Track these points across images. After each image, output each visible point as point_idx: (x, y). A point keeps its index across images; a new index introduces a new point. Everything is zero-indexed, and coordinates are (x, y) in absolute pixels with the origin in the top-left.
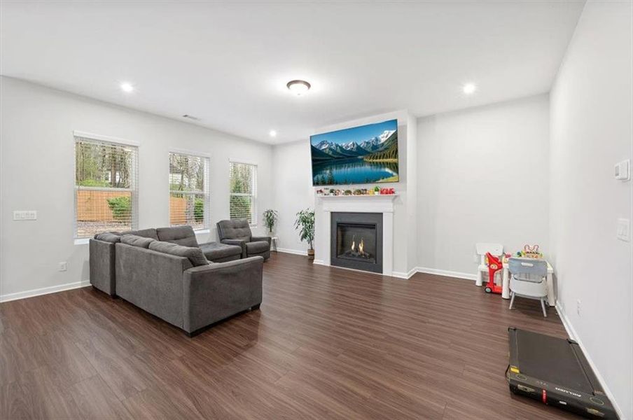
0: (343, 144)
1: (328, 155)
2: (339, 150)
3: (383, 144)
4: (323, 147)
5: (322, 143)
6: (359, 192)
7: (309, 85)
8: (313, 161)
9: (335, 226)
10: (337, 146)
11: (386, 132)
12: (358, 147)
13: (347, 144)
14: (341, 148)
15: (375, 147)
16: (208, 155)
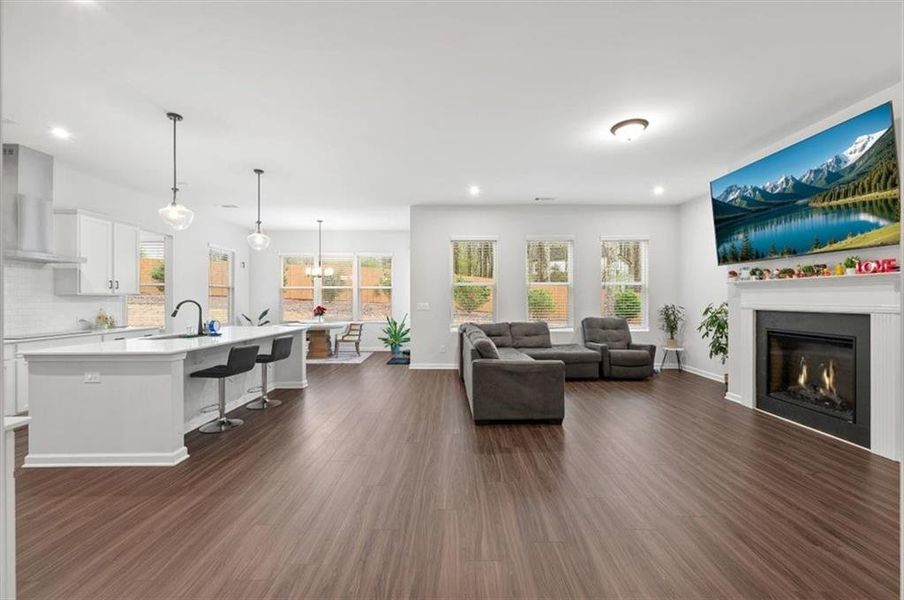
0: (767, 184)
1: (739, 209)
2: (758, 197)
3: (853, 167)
4: (731, 197)
5: (729, 192)
6: (810, 271)
7: (645, 123)
8: (716, 222)
9: (764, 338)
10: (755, 190)
11: (862, 139)
12: (798, 184)
13: (775, 182)
14: (763, 192)
15: (833, 177)
16: (572, 236)
